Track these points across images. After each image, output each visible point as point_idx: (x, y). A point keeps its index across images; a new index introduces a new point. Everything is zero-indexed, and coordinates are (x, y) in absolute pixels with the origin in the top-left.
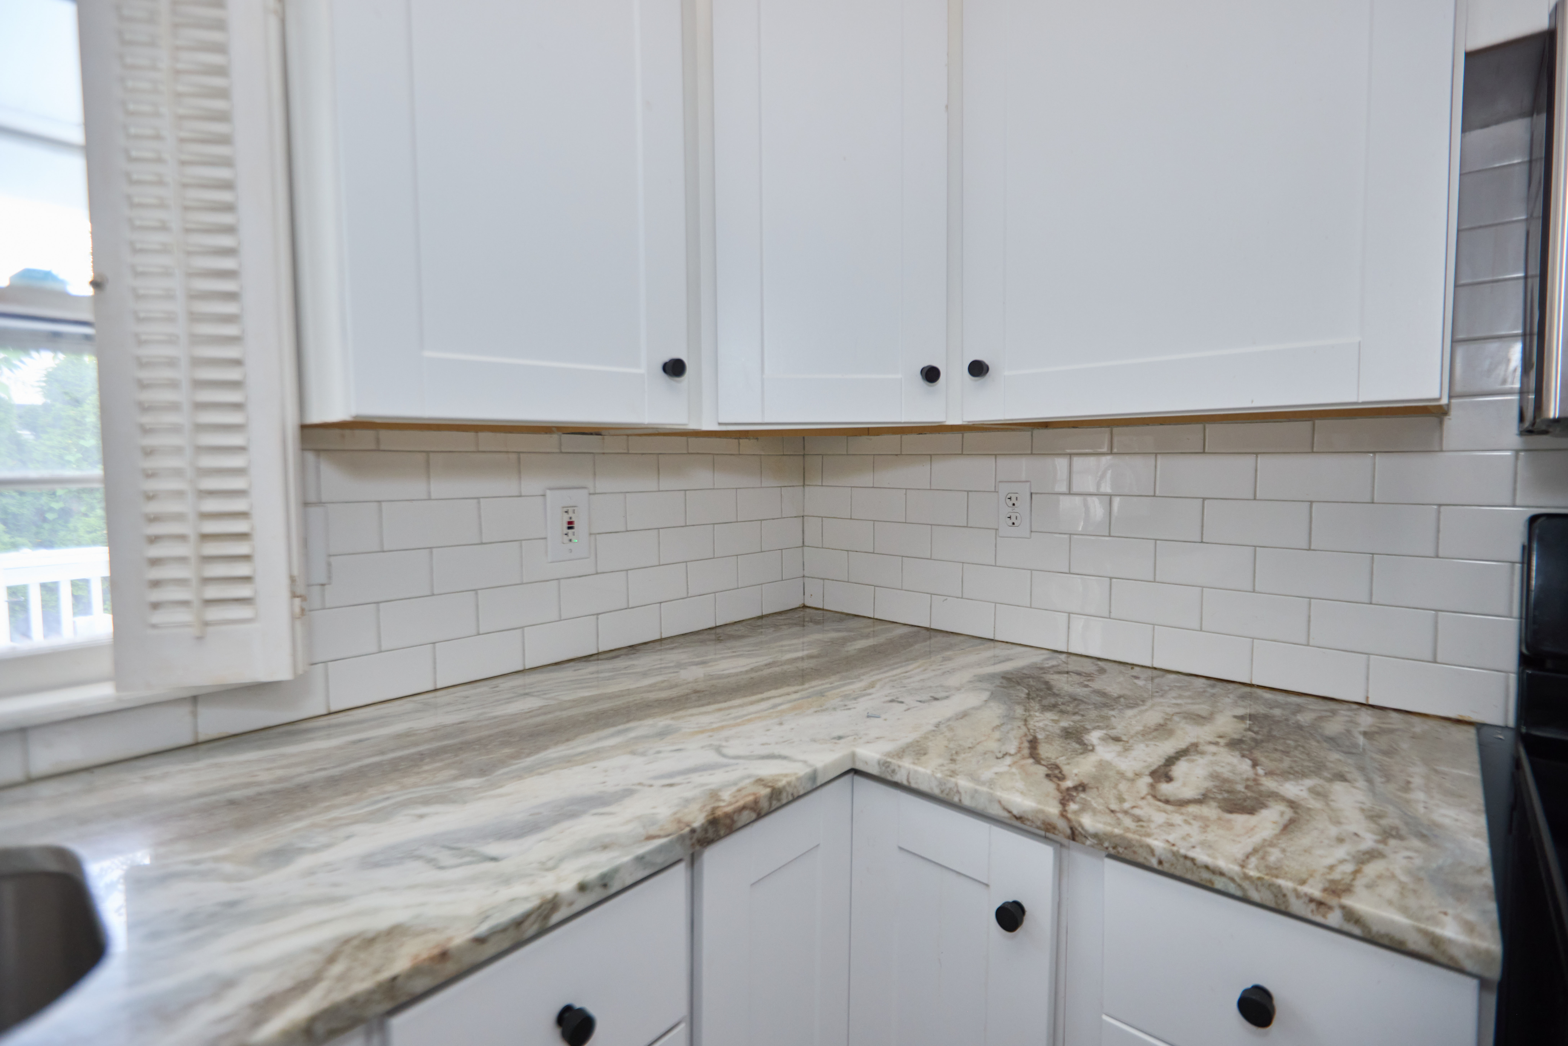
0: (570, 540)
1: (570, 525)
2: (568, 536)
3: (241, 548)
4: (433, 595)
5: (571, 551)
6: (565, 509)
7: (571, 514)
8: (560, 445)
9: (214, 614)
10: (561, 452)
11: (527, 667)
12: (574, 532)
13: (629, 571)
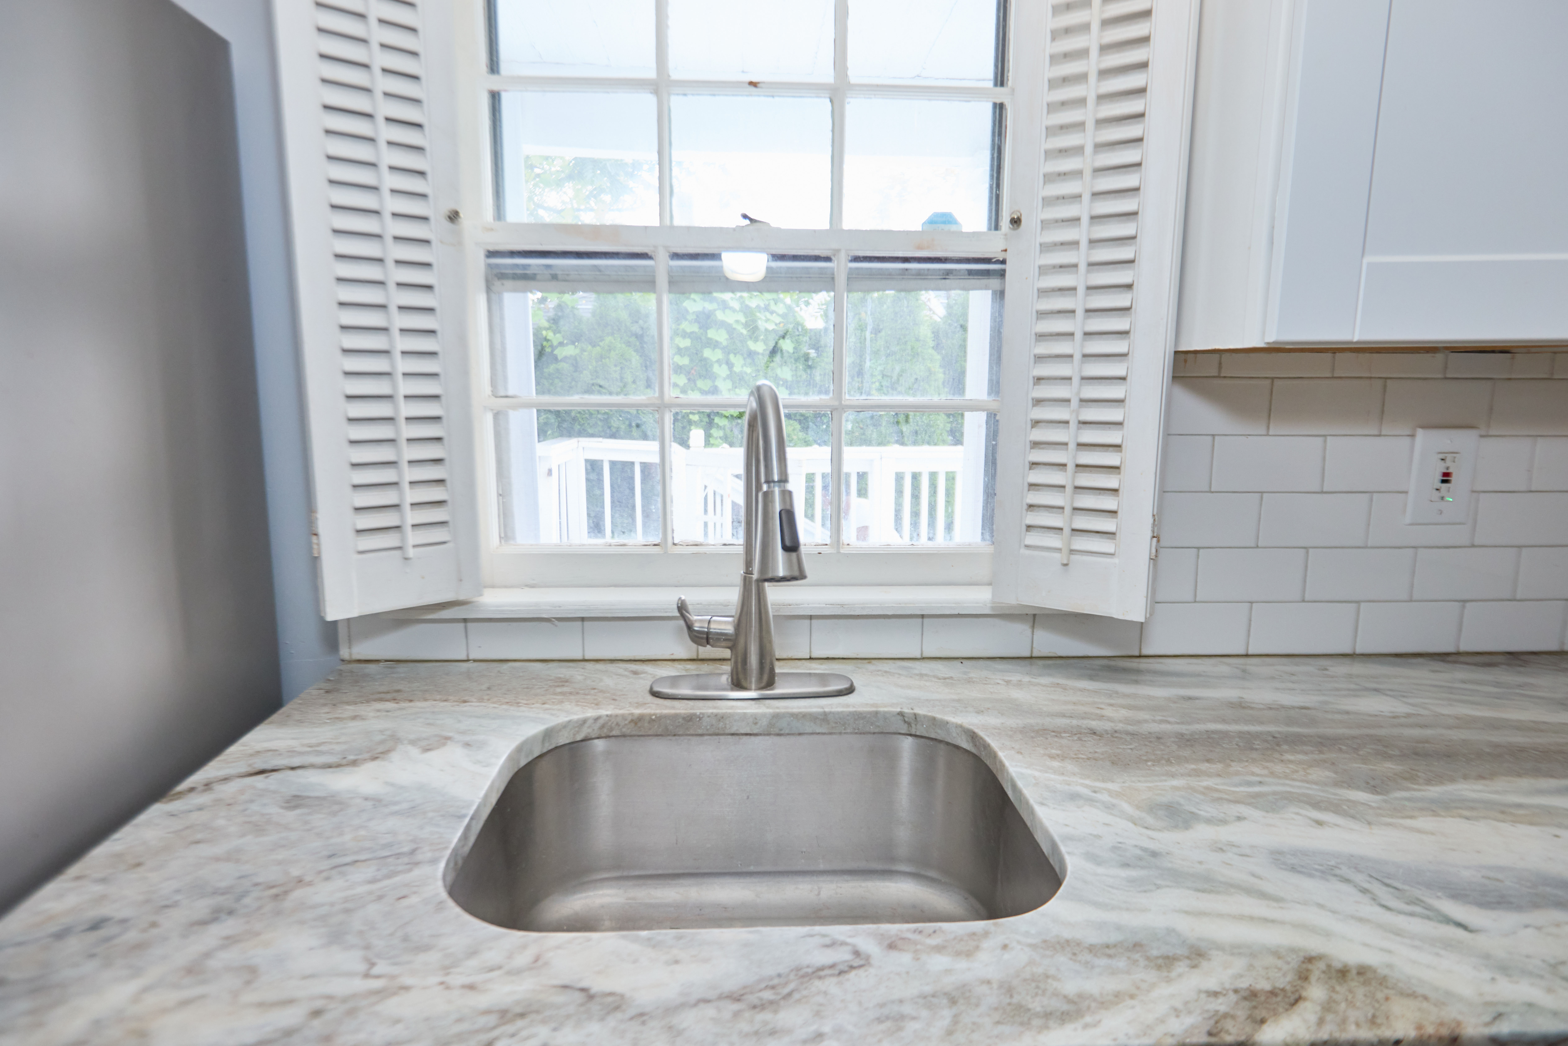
0: (1443, 498)
1: (1446, 478)
2: (1440, 492)
3: (1111, 482)
4: (1257, 547)
5: (1441, 514)
6: (1442, 456)
7: (1449, 463)
8: (1446, 368)
9: (1082, 543)
10: (1446, 378)
11: (1358, 651)
12: (1449, 488)
13: (1524, 550)
